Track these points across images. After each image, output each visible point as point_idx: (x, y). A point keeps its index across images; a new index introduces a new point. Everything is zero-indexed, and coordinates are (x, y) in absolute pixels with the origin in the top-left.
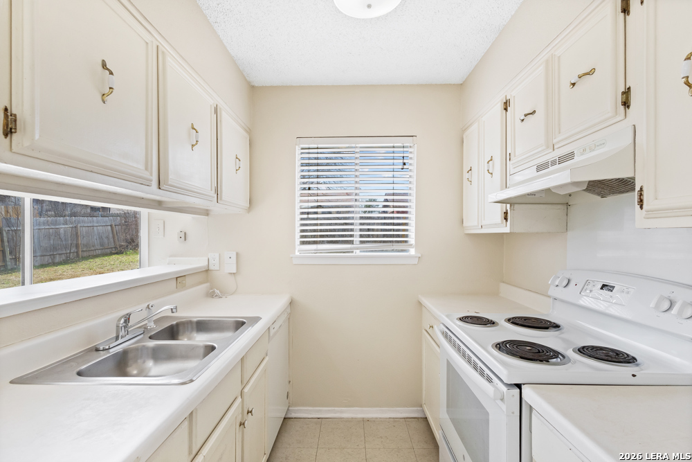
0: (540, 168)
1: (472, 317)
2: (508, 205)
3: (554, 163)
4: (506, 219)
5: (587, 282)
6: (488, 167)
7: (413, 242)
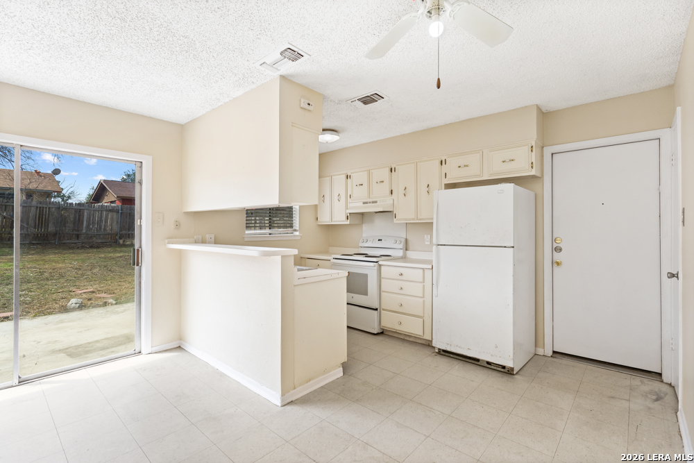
0: (364, 203)
2: (349, 215)
3: (370, 203)
4: (347, 219)
5: (374, 240)
6: (338, 197)
7: (298, 229)
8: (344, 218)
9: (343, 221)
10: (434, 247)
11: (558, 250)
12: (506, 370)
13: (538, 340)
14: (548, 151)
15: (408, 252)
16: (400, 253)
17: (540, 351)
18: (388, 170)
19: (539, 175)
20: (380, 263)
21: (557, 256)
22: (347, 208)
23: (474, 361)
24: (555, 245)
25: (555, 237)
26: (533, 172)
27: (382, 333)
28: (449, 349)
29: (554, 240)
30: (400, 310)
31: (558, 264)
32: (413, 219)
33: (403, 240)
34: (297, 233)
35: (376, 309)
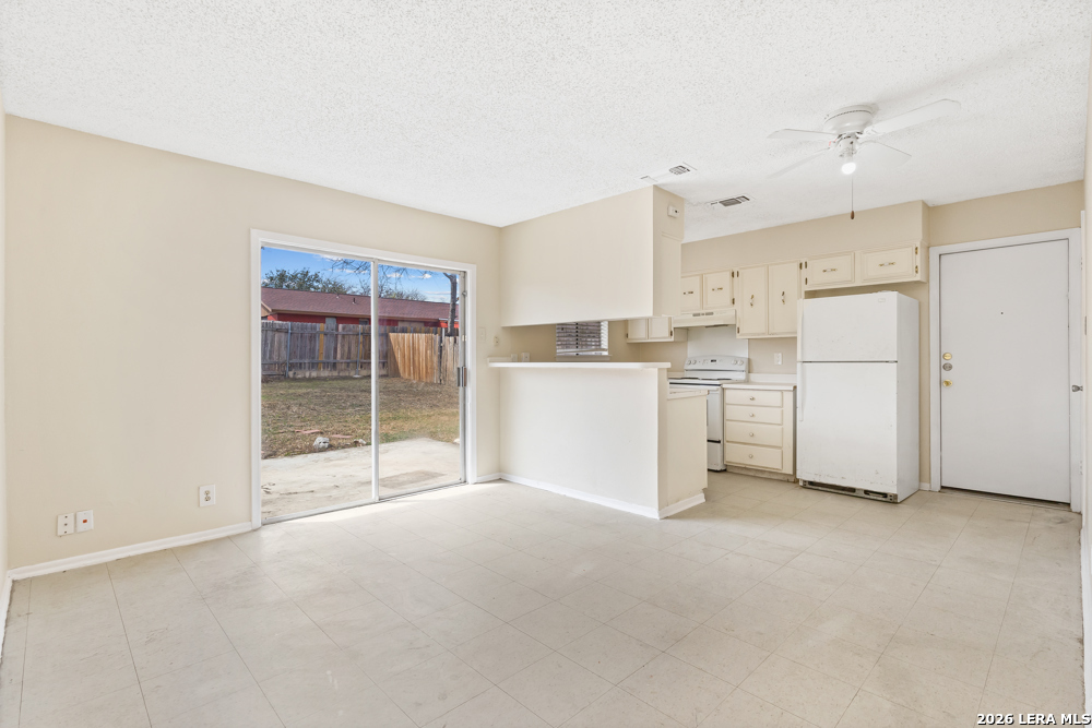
0: (694, 315)
3: (703, 314)
4: (671, 335)
7: (606, 347)
8: (667, 334)
9: (664, 338)
10: (799, 365)
11: (948, 367)
12: (888, 499)
13: (922, 472)
14: (934, 253)
15: (751, 374)
16: (742, 376)
17: (926, 486)
18: (729, 275)
19: (924, 281)
20: (724, 386)
21: (946, 375)
22: (673, 321)
23: (849, 491)
24: (944, 362)
25: (943, 351)
26: (918, 278)
27: (725, 470)
28: (817, 480)
29: (942, 356)
30: (752, 441)
31: (947, 383)
32: (763, 334)
33: (746, 361)
34: (606, 353)
35: (719, 442)
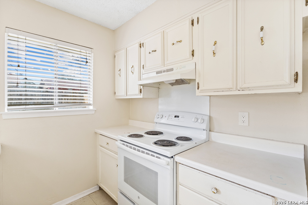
0: (157, 73)
1: (134, 135)
2: (142, 87)
3: (164, 71)
4: (141, 92)
5: (169, 116)
6: (132, 70)
7: (91, 102)
8: (137, 91)
9: (136, 95)
15: (212, 134)
16: (203, 136)
18: (188, 24)
22: (140, 79)
32: (230, 89)
33: (207, 118)
34: (91, 107)
